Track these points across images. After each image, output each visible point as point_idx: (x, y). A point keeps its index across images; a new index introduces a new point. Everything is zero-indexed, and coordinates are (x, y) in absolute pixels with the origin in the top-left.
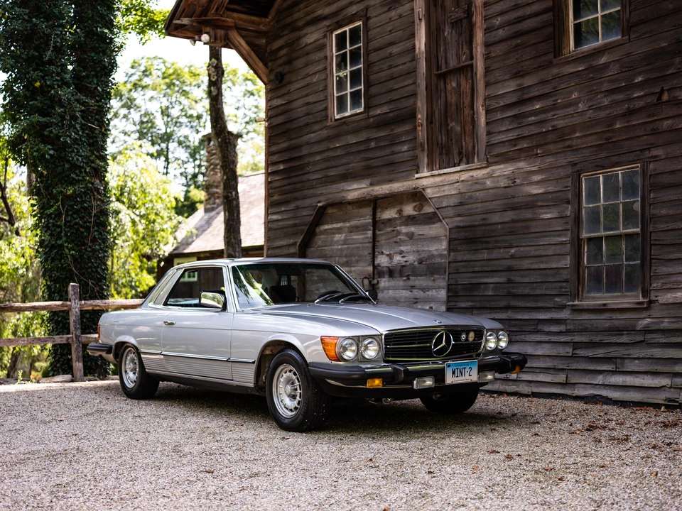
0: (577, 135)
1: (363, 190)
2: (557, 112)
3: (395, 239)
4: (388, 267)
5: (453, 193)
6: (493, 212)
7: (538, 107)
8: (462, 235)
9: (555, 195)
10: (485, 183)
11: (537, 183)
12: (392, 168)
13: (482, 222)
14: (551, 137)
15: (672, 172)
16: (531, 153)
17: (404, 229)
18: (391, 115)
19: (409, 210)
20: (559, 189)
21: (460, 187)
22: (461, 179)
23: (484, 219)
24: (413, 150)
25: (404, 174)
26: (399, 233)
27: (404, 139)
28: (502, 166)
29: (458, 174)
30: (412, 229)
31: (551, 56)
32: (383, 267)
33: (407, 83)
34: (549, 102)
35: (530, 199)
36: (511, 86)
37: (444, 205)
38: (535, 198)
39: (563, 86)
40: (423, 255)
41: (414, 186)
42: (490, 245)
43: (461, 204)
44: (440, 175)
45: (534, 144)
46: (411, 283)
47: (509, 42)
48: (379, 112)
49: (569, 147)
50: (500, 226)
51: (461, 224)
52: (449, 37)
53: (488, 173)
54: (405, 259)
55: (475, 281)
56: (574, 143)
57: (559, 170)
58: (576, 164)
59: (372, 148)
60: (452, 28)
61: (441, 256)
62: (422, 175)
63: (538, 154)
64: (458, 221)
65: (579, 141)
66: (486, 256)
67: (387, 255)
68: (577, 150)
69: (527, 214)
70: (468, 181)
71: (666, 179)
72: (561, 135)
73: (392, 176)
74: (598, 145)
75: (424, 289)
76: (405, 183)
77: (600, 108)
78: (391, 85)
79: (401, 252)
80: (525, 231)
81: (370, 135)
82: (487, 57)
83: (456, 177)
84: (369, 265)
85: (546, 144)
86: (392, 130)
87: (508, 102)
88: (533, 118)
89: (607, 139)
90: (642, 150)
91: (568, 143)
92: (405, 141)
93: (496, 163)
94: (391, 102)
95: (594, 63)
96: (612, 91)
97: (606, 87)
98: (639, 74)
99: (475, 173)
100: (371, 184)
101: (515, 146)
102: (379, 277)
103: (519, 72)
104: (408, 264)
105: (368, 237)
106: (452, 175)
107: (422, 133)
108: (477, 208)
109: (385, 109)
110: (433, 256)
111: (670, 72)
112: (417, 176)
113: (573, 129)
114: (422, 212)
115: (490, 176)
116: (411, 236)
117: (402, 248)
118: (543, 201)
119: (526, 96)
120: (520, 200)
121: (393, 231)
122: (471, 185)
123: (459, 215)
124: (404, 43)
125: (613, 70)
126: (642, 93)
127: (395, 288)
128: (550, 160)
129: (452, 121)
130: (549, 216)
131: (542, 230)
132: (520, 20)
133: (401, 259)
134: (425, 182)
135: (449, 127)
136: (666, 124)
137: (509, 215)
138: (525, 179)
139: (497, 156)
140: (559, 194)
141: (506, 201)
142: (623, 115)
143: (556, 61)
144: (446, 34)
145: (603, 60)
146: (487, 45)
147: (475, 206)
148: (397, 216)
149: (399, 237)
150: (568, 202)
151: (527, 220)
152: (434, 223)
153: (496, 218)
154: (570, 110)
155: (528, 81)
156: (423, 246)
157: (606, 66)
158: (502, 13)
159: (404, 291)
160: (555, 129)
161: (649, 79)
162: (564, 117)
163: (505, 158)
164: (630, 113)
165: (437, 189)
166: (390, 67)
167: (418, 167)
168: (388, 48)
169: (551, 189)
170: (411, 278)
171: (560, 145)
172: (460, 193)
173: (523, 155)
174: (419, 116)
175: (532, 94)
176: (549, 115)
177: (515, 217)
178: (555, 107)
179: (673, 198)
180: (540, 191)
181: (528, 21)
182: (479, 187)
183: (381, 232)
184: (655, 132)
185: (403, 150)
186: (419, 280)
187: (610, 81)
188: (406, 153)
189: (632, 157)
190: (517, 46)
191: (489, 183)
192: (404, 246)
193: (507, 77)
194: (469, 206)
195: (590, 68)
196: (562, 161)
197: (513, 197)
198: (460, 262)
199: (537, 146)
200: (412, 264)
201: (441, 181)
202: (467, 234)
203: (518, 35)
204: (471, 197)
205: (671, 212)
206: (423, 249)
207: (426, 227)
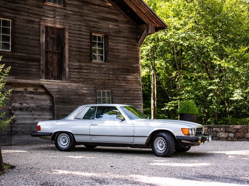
0: (97, 81)
1: (11, 80)
2: (91, 74)
3: (23, 98)
4: (20, 107)
5: (56, 88)
6: (71, 95)
7: (85, 71)
8: (60, 100)
9: (90, 94)
10: (68, 87)
11: (85, 90)
12: (28, 75)
13: (67, 97)
14: (89, 80)
15: (118, 93)
16: (83, 82)
17: (28, 95)
18: (27, 57)
19: (31, 89)
20: (91, 92)
21: (59, 86)
22: (59, 84)
23: (68, 97)
24: (38, 72)
25: (34, 78)
26: (25, 96)
27: (33, 67)
28: (73, 83)
29: (58, 83)
30: (33, 96)
31: (89, 61)
32: (17, 107)
33: (36, 50)
34: (89, 71)
35: (83, 93)
36: (77, 64)
37: (52, 91)
38: (85, 94)
39: (93, 69)
40: (38, 105)
41: (38, 83)
42: (71, 104)
43: (59, 91)
44: (50, 81)
45: (85, 80)
46: (32, 113)
47: (77, 52)
48: (20, 54)
49: (94, 83)
50: (73, 99)
51: (60, 97)
52: (49, 41)
53: (69, 85)
54: (29, 105)
55: (66, 113)
56: (95, 82)
57: (91, 88)
58: (96, 87)
59: (16, 66)
60: (50, 39)
61: (47, 105)
62: (43, 80)
63: (85, 83)
64: (58, 96)
65: (97, 82)
66: (69, 107)
67: (19, 103)
68: (96, 84)
69: (83, 98)
70: (62, 85)
71: (117, 95)
72: (92, 80)
73: (27, 78)
74: (101, 84)
75: (39, 115)
76: (34, 81)
77: (102, 76)
78: (28, 48)
79: (27, 103)
80: (83, 101)
81: (15, 61)
82: (69, 53)
83: (57, 83)
84: (9, 106)
85: (88, 81)
86: (28, 63)
87: (76, 67)
88: (84, 74)
89: (104, 83)
90: (112, 88)
91: (94, 82)
92: (34, 68)
93: (72, 82)
94: (27, 53)
95: (101, 66)
96: (105, 73)
97: (103, 72)
98: (111, 72)
99: (64, 84)
100: (16, 78)
101: (79, 79)
102: (14, 111)
103: (80, 61)
104: (31, 107)
105: (9, 96)
106: (55, 82)
107: (43, 67)
108: (65, 93)
109: (24, 55)
110: (43, 105)
111: (117, 73)
112: (40, 80)
113: (96, 79)
114: (37, 91)
115: (70, 85)
116: (32, 98)
117: (27, 101)
118: (87, 94)
119: (82, 68)
120: (80, 93)
121: (22, 95)
122: (63, 87)
123: (59, 94)
124: (34, 36)
125: (105, 69)
126: (112, 76)
127: (23, 115)
128: (88, 85)
129: (49, 66)
130: (89, 98)
131: (87, 102)
132: (80, 48)
133: (26, 105)
134: (43, 82)
135: (48, 67)
136: (116, 84)
137: (76, 97)
138: (81, 88)
139: (72, 81)
140: (91, 94)
141: (75, 93)
142: (108, 79)
143: (91, 62)
144: (48, 40)
145: (103, 66)
146: (69, 50)
147: (64, 93)
148: (24, 91)
149: (25, 98)
150: (94, 96)
151: (82, 99)
152: (43, 95)
153: (72, 97)
154: (95, 75)
155: (82, 64)
156: (38, 102)
157: (103, 68)
158: (75, 44)
159: (29, 116)
160: (91, 78)
161: (113, 73)
162: (93, 76)
163: (75, 82)
164: (109, 79)
165: (49, 86)
166: (27, 42)
167: (41, 78)
168: (26, 35)
169: (89, 92)
170: (32, 111)
171: (92, 82)
172: (59, 88)
173: (81, 82)
174: (42, 62)
175: (84, 68)
176: (89, 74)
177: (79, 97)
178: (90, 73)
179: (118, 99)
180: (86, 92)
181: (83, 49)
182: (66, 88)
183: (15, 95)
184: (114, 85)
185: (34, 70)
186: (36, 112)
187: (105, 71)
188: (35, 72)
189: (109, 89)
190: (79, 54)
191: (69, 87)
192: (28, 101)
193: (76, 61)
194: (62, 92)
195: (99, 67)
196: (92, 86)
197: (78, 92)
198: (60, 108)
199: (85, 81)
200: (32, 107)
201: (51, 84)
202: (62, 100)
203: (80, 51)
204: (63, 90)
205: (118, 101)
206: (38, 103)
207: (40, 96)
